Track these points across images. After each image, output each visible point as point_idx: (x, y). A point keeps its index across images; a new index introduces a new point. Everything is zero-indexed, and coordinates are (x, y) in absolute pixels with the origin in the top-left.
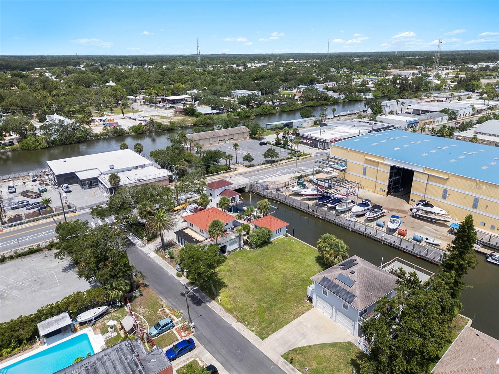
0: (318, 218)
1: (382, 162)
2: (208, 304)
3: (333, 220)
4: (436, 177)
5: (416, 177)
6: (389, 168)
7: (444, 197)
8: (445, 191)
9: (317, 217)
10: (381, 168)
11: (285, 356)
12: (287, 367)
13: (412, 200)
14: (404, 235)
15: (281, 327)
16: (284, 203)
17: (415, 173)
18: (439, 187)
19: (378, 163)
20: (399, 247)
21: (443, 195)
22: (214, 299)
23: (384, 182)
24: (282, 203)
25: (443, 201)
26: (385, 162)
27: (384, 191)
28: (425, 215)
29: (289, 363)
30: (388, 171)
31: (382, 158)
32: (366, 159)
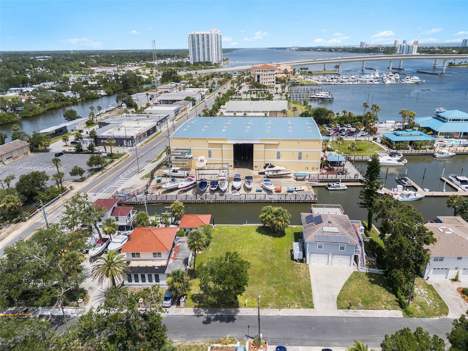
0: (209, 203)
1: (226, 142)
2: (239, 314)
3: (224, 199)
4: (270, 144)
5: (255, 149)
6: (232, 146)
7: (278, 157)
8: (278, 153)
9: (207, 203)
10: (225, 148)
11: (340, 307)
12: (350, 313)
13: (256, 167)
14: (280, 192)
15: (311, 291)
16: (165, 203)
17: (254, 146)
18: (273, 151)
19: (222, 144)
20: (285, 201)
21: (277, 156)
22: (238, 307)
23: (230, 159)
24: (163, 203)
25: (278, 160)
26: (227, 142)
27: (231, 166)
28: (275, 174)
29: (347, 310)
30: (232, 149)
31: (225, 139)
32: (210, 144)
